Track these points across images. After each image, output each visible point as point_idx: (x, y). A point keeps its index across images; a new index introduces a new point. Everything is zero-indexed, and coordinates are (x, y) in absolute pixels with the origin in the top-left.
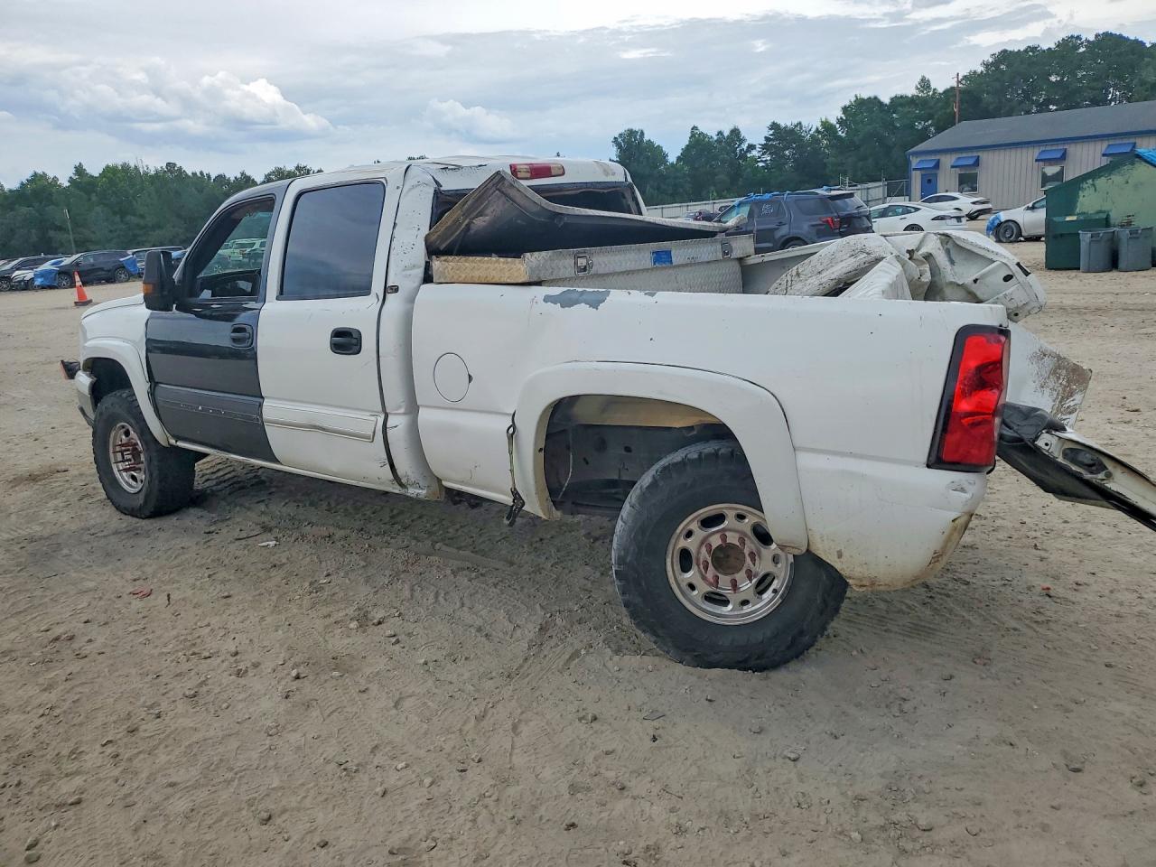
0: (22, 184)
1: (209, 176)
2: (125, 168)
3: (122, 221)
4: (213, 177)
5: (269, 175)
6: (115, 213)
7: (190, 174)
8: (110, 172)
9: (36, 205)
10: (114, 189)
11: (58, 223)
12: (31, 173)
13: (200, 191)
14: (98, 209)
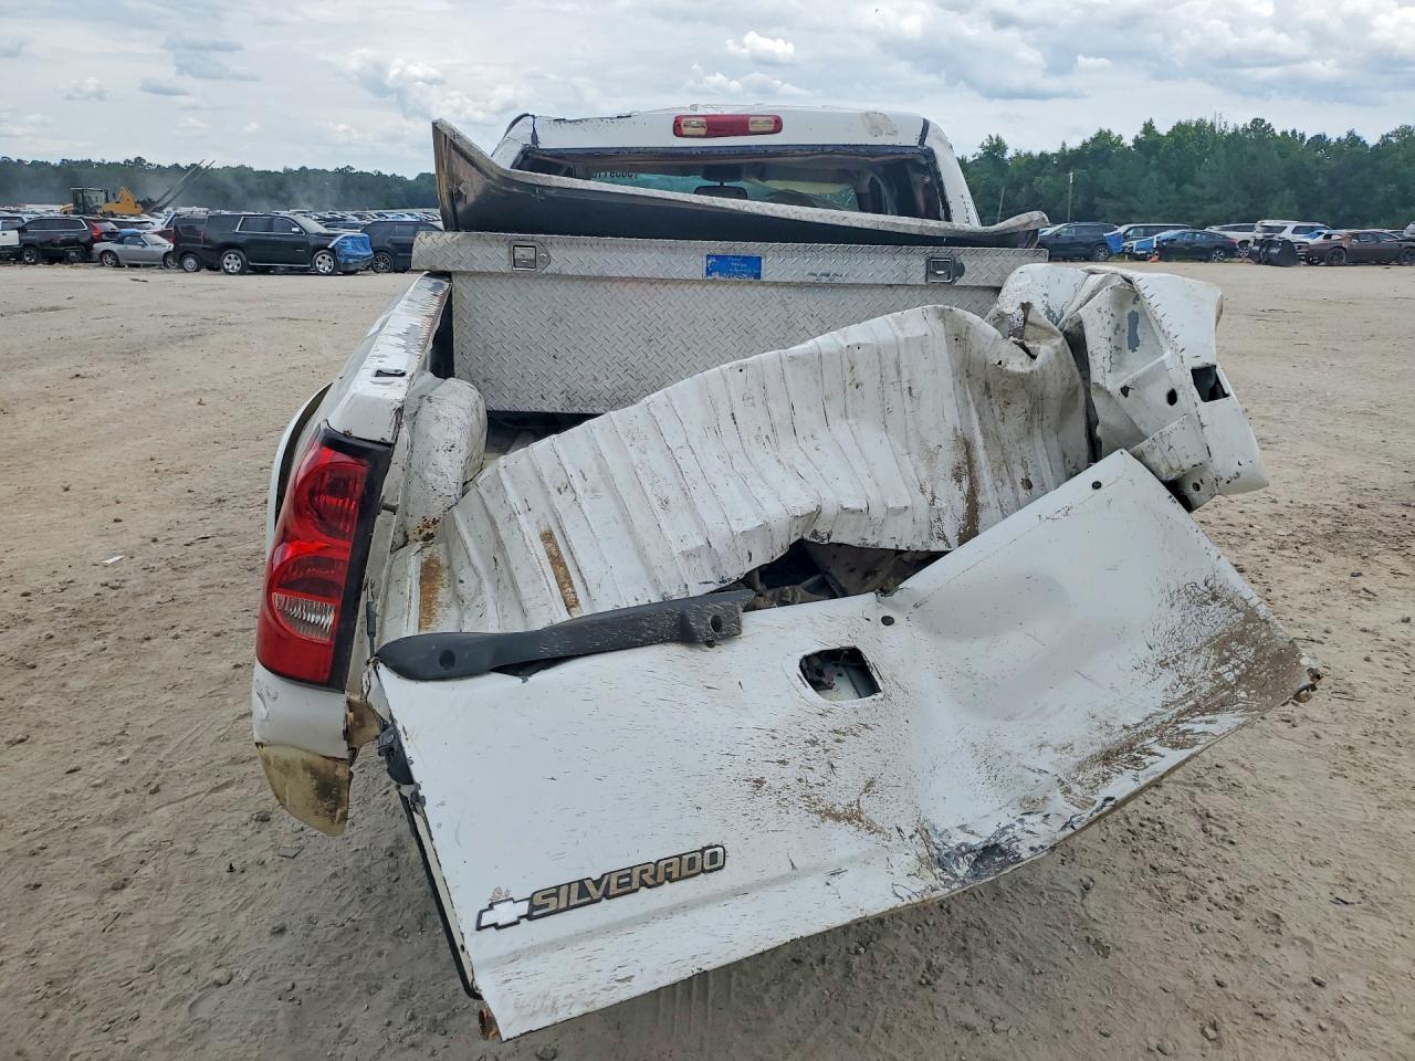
0: (1084, 144)
1: (1303, 137)
2: (1200, 125)
3: (1177, 190)
4: (1308, 138)
5: (1388, 135)
6: (1171, 180)
7: (1278, 133)
8: (1180, 129)
9: (1091, 167)
10: (1179, 151)
11: (1107, 189)
12: (1096, 131)
13: (1283, 156)
14: (1153, 175)
